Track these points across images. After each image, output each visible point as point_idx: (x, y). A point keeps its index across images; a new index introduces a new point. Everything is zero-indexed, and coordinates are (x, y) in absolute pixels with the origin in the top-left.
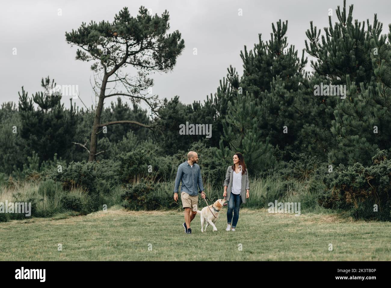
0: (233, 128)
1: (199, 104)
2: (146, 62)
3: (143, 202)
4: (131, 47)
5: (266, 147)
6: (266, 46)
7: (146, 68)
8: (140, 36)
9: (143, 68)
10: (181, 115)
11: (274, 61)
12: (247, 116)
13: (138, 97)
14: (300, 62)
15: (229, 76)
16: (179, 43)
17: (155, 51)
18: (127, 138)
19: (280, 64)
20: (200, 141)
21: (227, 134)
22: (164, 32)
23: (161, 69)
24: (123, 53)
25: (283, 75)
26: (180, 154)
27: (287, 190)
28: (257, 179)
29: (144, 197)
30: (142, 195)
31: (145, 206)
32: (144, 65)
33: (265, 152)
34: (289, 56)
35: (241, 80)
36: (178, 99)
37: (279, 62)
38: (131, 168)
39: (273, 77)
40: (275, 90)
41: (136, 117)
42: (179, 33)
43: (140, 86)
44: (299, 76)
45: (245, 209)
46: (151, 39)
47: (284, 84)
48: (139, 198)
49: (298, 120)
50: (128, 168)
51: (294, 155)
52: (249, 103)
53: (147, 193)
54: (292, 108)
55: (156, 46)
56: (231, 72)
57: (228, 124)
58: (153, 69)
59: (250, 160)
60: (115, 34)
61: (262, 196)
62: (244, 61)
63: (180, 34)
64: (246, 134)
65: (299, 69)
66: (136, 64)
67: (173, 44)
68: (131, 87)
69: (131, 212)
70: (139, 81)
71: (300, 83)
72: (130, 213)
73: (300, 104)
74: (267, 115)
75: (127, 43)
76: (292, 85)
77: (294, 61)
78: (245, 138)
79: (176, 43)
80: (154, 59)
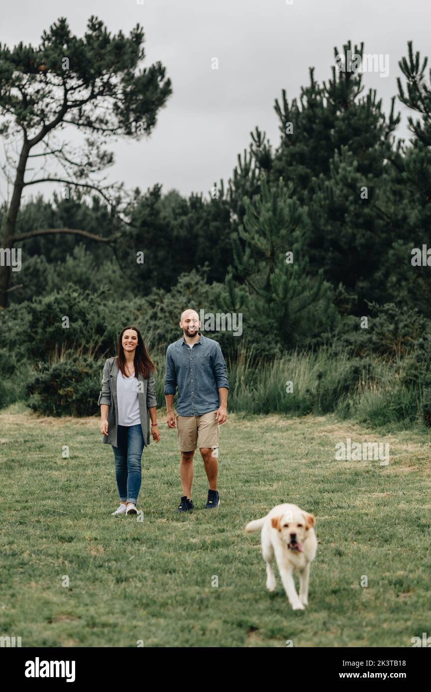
0: (252, 251)
1: (201, 199)
2: (101, 121)
3: (70, 400)
4: (72, 91)
5: (319, 289)
6: (323, 91)
7: (100, 132)
8: (90, 71)
9: (95, 131)
10: (165, 218)
11: (337, 118)
12: (280, 227)
13: (87, 186)
14: (387, 121)
15: (254, 148)
16: (161, 84)
17: (117, 100)
18: (75, 258)
19: (349, 125)
20: (194, 271)
21: (241, 263)
22: (133, 64)
23: (129, 133)
24: (59, 104)
25: (354, 145)
26: (156, 297)
27: (358, 378)
28: (298, 355)
29: (72, 390)
30: (68, 385)
31: (74, 408)
32: (97, 125)
33: (315, 298)
34: (366, 109)
35: (276, 155)
36: (159, 189)
37: (346, 122)
38: (50, 329)
39: (336, 150)
40: (338, 173)
41: (97, 219)
42: (163, 66)
43: (90, 164)
44: (384, 147)
45: (272, 416)
46: (110, 77)
47: (355, 163)
48: (61, 392)
49: (383, 232)
50: (44, 328)
51: (374, 307)
52: (285, 202)
53: (77, 381)
54: (371, 210)
55: (119, 90)
56: (256, 139)
57: (242, 242)
58: (115, 134)
59: (286, 315)
60: (43, 67)
61: (308, 391)
62: (281, 119)
63: (164, 69)
64: (277, 261)
65: (384, 133)
66: (83, 125)
67: (151, 88)
68: (73, 166)
69: (46, 418)
70: (87, 156)
71: (385, 161)
72: (42, 422)
73: (387, 202)
74: (322, 221)
75: (64, 84)
76: (370, 165)
77: (376, 119)
78: (277, 271)
79: (157, 86)
80: (117, 114)
